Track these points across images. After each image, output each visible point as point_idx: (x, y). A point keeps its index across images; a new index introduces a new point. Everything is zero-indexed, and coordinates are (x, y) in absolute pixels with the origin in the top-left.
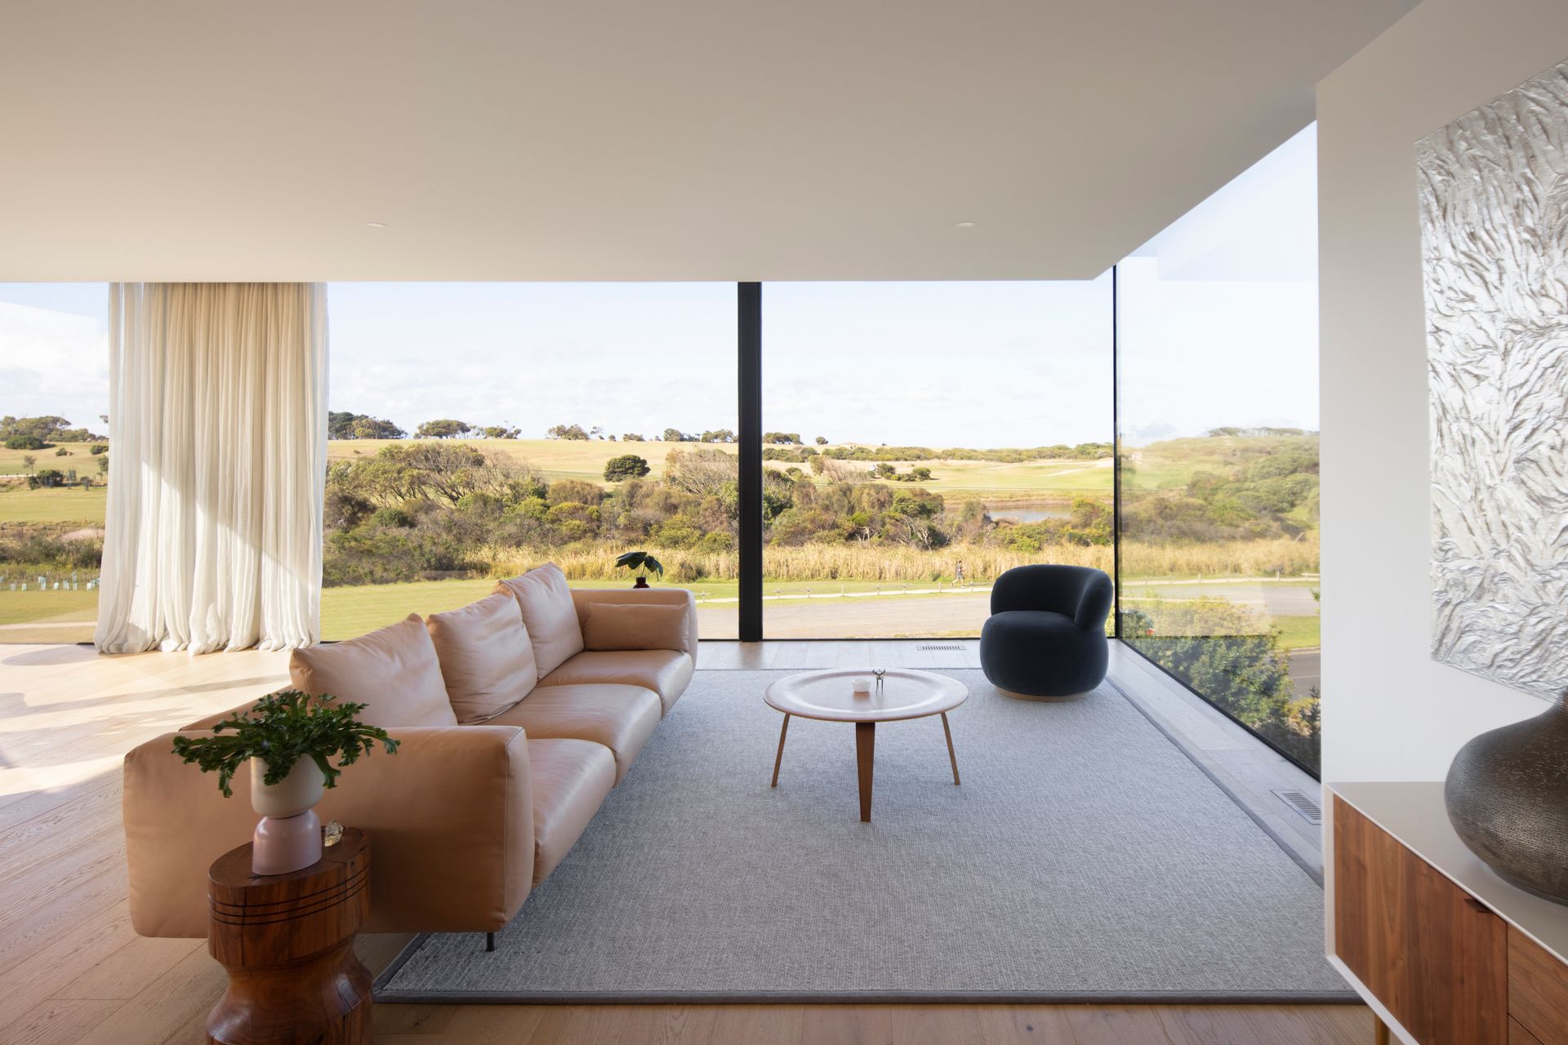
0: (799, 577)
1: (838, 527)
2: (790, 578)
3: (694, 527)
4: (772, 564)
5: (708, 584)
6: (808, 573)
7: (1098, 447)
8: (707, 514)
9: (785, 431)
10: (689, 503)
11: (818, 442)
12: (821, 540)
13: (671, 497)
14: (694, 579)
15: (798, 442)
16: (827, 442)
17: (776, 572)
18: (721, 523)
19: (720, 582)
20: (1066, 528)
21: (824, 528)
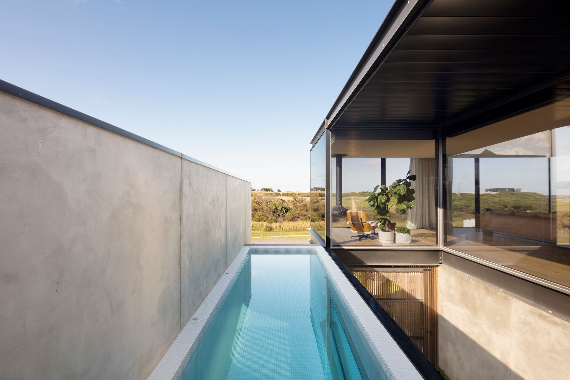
0: (300, 230)
1: (306, 216)
2: (298, 231)
3: (264, 216)
4: (292, 226)
5: (274, 232)
6: (302, 229)
7: (365, 193)
8: (266, 212)
9: (268, 188)
10: (260, 209)
11: (278, 191)
12: (302, 219)
13: (255, 207)
14: (270, 230)
15: (272, 191)
16: (281, 191)
17: (293, 229)
18: (271, 215)
19: (277, 231)
20: (371, 217)
21: (302, 216)
